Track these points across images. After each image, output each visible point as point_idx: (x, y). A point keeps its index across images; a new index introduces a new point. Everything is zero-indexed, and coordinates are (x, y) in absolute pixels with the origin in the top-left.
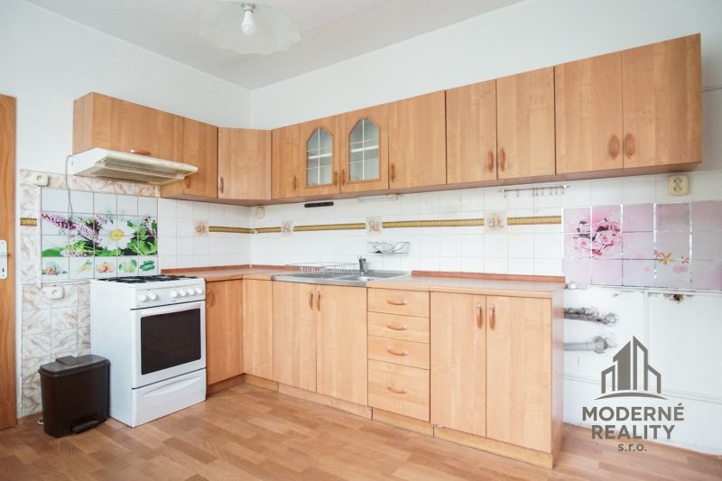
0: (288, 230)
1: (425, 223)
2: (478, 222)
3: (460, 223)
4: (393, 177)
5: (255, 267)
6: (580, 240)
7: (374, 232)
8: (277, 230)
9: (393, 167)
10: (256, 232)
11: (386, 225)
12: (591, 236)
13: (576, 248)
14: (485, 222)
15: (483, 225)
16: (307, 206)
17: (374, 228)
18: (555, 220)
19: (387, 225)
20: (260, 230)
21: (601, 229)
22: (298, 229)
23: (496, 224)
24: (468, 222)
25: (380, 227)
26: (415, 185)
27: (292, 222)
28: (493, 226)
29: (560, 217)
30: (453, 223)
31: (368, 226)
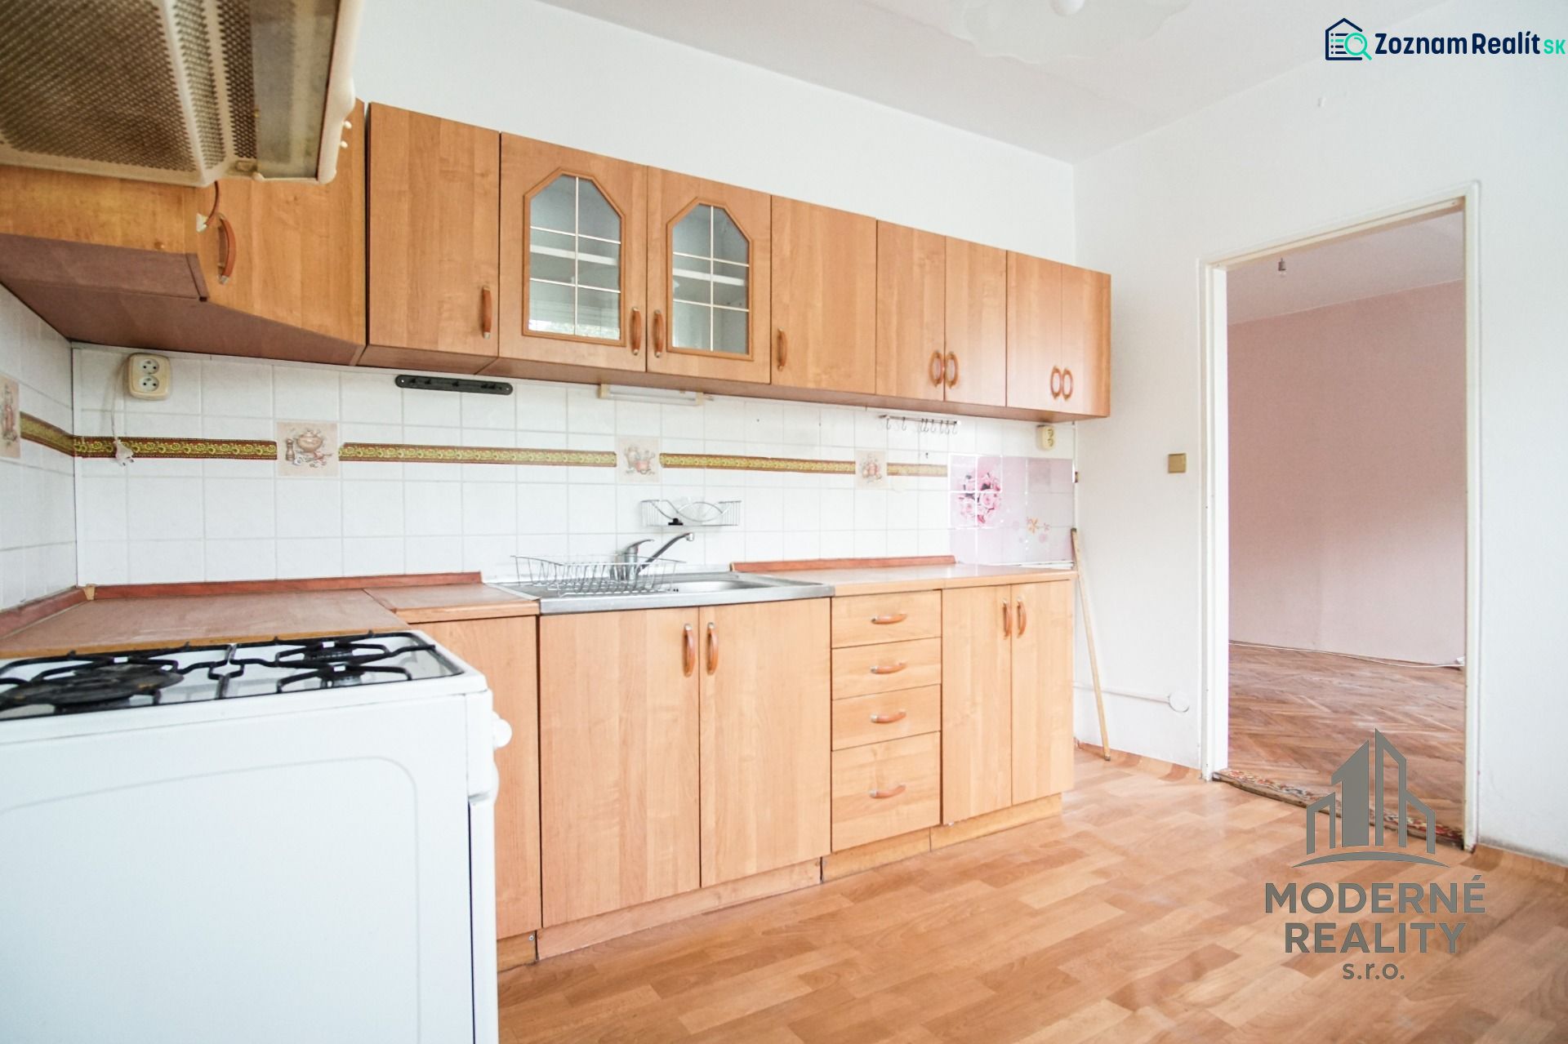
0: (314, 454)
1: (757, 463)
2: (843, 467)
3: (819, 466)
4: (781, 361)
5: (108, 594)
6: (967, 501)
7: (637, 475)
8: (258, 450)
9: (780, 337)
10: (124, 453)
11: (670, 460)
12: (976, 497)
13: (962, 513)
14: (857, 467)
15: (854, 472)
16: (405, 382)
17: (638, 465)
18: (939, 471)
19: (672, 461)
20: (147, 448)
21: (986, 487)
22: (357, 452)
23: (872, 472)
24: (831, 467)
25: (656, 464)
26: (824, 385)
27: (334, 426)
28: (868, 475)
29: (945, 467)
30: (807, 466)
31: (621, 461)
